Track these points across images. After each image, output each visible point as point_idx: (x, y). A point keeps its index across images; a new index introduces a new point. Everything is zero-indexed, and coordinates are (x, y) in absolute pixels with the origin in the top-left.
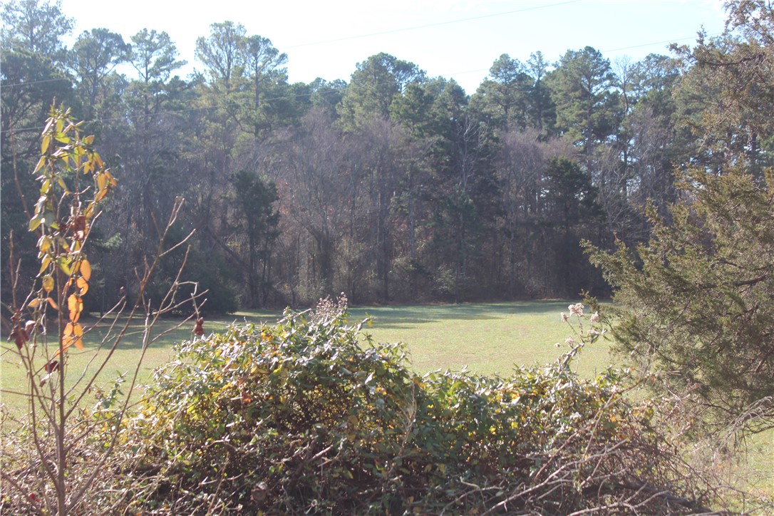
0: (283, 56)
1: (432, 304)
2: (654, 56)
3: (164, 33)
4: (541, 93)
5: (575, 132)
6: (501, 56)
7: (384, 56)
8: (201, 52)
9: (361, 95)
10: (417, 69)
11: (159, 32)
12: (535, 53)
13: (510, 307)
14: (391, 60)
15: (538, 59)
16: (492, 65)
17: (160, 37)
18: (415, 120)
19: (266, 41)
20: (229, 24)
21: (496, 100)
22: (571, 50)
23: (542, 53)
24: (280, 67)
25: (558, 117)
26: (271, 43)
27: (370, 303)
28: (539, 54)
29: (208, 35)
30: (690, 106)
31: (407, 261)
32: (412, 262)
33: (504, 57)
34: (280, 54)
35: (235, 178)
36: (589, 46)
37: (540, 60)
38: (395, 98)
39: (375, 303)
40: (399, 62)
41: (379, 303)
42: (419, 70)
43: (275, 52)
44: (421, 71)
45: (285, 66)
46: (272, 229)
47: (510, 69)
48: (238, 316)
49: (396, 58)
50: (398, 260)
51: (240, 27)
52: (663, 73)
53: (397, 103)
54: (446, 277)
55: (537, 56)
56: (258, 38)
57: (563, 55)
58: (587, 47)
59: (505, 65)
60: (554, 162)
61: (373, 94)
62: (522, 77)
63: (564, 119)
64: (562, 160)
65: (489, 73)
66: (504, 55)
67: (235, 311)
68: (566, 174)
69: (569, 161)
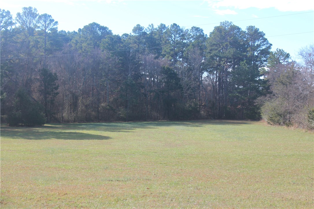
0: (57, 22)
1: (117, 122)
2: (195, 27)
3: (8, 11)
4: (153, 40)
5: (169, 56)
6: (137, 25)
7: (94, 24)
8: (18, 19)
9: (85, 39)
10: (108, 29)
11: (6, 11)
12: (150, 25)
13: (154, 124)
14: (98, 25)
15: (152, 27)
16: (133, 28)
17: (6, 12)
18: (110, 50)
19: (50, 16)
20: (30, 8)
21: (135, 43)
22: (162, 23)
23: (153, 25)
24: (55, 27)
25: (163, 50)
26: (51, 17)
27: (93, 121)
28: (152, 25)
29: (21, 12)
30: (213, 48)
31: (106, 105)
32: (108, 105)
33: (138, 25)
34: (55, 21)
35: (41, 71)
36: (175, 23)
37: (153, 27)
38: (103, 41)
39: (95, 121)
40: (101, 26)
41: (97, 121)
42: (109, 30)
43: (53, 20)
44: (110, 30)
45: (57, 26)
46: (56, 91)
47: (140, 30)
48: (45, 126)
49: (100, 25)
50: (102, 104)
51: (35, 9)
52: (198, 34)
53: (104, 43)
54: (122, 112)
55: (151, 26)
56: (46, 14)
57: (159, 25)
58: (174, 24)
59: (138, 28)
60: (164, 68)
61: (91, 39)
62: (145, 33)
63: (165, 51)
64: (167, 67)
65: (132, 31)
66: (138, 24)
67: (44, 124)
68: (169, 73)
69: (170, 68)
